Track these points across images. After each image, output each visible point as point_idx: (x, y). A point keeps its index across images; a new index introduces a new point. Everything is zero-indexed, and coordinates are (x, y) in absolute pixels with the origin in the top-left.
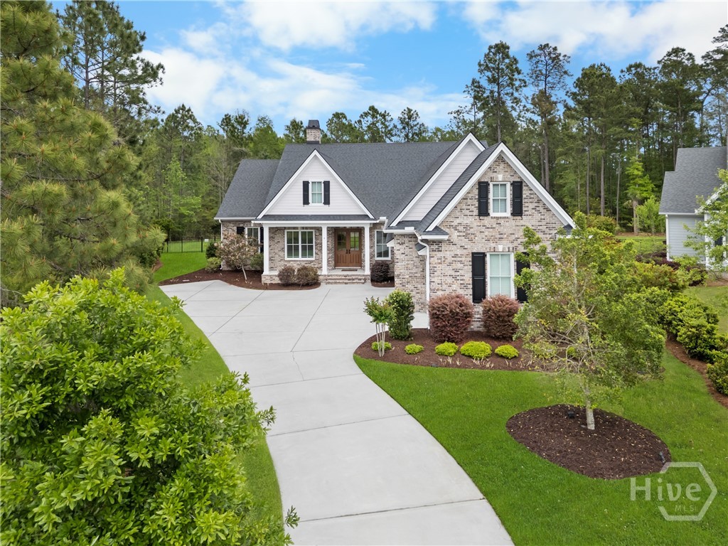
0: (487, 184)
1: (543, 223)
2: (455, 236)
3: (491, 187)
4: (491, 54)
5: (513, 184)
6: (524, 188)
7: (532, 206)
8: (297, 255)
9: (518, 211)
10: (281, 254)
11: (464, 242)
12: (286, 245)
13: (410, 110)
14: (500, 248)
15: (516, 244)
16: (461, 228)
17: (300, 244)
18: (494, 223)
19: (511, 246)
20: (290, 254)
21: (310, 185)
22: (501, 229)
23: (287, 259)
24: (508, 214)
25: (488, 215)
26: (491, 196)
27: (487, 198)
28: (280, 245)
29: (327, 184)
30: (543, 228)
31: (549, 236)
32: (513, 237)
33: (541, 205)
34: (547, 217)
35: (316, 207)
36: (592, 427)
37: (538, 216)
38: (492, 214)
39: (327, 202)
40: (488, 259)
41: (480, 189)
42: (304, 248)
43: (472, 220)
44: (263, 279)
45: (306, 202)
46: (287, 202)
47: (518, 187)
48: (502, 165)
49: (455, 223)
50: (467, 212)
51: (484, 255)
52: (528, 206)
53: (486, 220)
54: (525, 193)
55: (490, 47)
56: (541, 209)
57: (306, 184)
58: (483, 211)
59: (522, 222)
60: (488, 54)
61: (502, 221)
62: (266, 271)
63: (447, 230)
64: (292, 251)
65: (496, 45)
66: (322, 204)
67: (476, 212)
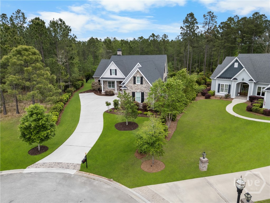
0: (135, 77)
1: (147, 86)
2: (129, 88)
3: (136, 78)
4: (188, 17)
5: (141, 77)
6: (143, 78)
7: (145, 82)
8: (111, 87)
9: (142, 83)
10: (107, 87)
11: (131, 89)
12: (108, 85)
13: (165, 35)
14: (138, 91)
15: (141, 90)
16: (130, 86)
17: (111, 85)
18: (137, 86)
19: (140, 91)
20: (109, 87)
21: (112, 70)
22: (138, 87)
23: (108, 88)
24: (140, 84)
25: (136, 84)
26: (136, 80)
27: (135, 80)
28: (106, 85)
29: (116, 70)
30: (147, 87)
31: (148, 89)
32: (141, 89)
33: (147, 82)
34: (148, 85)
35: (113, 76)
36: (127, 124)
37: (146, 84)
38: (137, 84)
39: (116, 74)
40: (136, 93)
41: (134, 78)
42: (109, 85)
43: (132, 85)
44: (102, 93)
45: (111, 74)
46: (106, 74)
47: (142, 78)
48: (139, 73)
49: (129, 85)
50: (131, 83)
51: (135, 93)
52: (144, 82)
53: (135, 85)
54: (143, 79)
55: (188, 15)
56: (147, 83)
57: (111, 70)
58: (135, 83)
59: (143, 86)
60: (187, 17)
61: (138, 85)
62: (103, 91)
63: (127, 87)
64: (110, 86)
65: (190, 14)
66: (115, 75)
67: (133, 83)
